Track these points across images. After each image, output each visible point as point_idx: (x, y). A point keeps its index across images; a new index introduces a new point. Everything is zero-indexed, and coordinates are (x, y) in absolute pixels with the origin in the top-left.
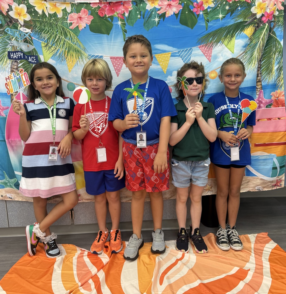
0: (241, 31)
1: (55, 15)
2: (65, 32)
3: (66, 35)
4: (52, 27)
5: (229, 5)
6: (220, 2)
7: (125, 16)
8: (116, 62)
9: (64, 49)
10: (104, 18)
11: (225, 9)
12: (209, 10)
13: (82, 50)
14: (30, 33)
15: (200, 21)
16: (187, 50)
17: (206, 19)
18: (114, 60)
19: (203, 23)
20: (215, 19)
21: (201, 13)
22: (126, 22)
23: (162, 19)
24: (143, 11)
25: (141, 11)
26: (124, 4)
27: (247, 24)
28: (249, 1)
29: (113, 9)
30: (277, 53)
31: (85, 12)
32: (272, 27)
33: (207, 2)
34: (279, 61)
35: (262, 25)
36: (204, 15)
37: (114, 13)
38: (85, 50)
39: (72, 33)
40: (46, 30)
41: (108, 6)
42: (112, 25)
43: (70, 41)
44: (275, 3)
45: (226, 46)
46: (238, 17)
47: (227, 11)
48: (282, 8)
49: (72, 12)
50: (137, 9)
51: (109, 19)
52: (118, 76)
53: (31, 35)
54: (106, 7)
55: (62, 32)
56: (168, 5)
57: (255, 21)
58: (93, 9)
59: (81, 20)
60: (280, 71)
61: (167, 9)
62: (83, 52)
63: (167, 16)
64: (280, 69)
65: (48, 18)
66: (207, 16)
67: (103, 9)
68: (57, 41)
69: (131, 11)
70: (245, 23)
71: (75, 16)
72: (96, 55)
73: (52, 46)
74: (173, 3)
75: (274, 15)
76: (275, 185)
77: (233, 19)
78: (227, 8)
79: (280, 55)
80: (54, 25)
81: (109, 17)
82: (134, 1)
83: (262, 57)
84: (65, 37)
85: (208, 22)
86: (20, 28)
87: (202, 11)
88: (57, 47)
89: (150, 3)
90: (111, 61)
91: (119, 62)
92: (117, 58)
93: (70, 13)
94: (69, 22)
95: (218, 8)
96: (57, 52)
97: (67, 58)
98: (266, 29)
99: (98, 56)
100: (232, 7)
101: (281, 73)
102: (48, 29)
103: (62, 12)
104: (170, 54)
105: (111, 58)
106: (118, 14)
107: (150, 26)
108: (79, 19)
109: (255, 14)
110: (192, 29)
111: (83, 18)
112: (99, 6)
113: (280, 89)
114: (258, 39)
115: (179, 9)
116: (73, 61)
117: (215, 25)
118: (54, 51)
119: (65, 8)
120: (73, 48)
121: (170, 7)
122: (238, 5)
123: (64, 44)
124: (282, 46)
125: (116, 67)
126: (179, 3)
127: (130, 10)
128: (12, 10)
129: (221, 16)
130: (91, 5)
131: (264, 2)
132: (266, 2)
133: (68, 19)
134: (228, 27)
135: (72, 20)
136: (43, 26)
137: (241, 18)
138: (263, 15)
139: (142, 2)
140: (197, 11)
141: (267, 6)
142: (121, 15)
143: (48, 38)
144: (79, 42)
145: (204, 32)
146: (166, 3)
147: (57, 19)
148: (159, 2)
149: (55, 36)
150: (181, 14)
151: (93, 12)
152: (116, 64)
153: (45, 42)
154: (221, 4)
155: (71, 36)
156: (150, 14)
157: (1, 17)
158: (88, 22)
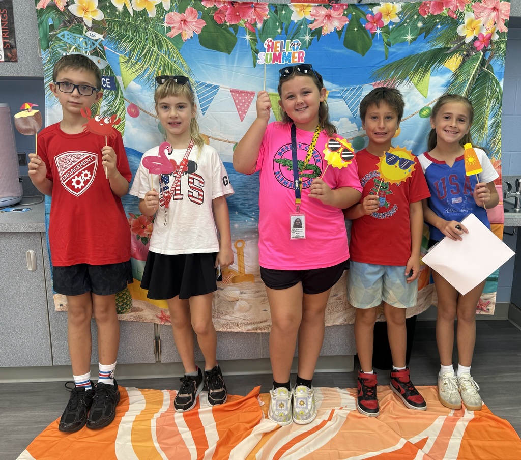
0: (440, 62)
1: (144, 13)
2: (159, 42)
3: (160, 46)
4: (139, 32)
5: (423, 21)
6: (409, 16)
7: (256, 27)
8: (240, 98)
9: (156, 68)
10: (222, 26)
11: (417, 26)
12: (391, 27)
13: (186, 72)
14: (102, 40)
15: (376, 44)
16: (354, 89)
17: (386, 40)
18: (237, 95)
19: (381, 48)
20: (401, 42)
21: (378, 31)
22: (258, 38)
23: (316, 38)
24: (286, 23)
25: (282, 23)
26: (255, 7)
27: (450, 52)
28: (455, 16)
29: (238, 14)
30: (493, 100)
31: (192, 12)
32: (487, 58)
33: (388, 14)
34: (495, 112)
35: (474, 54)
36: (383, 35)
37: (240, 20)
38: (190, 73)
39: (171, 43)
40: (129, 37)
41: (230, 8)
42: (236, 39)
43: (167, 56)
44: (496, 20)
45: (416, 85)
46: (436, 40)
47: (419, 30)
48: (505, 29)
49: (171, 10)
50: (276, 18)
51: (231, 30)
52: (242, 120)
53: (103, 44)
54: (227, 9)
55: (155, 40)
56: (326, 16)
57: (463, 47)
58: (206, 9)
59: (185, 24)
60: (496, 129)
61: (324, 22)
63: (324, 32)
64: (496, 125)
65: (132, 18)
66: (388, 37)
67: (221, 12)
68: (145, 54)
69: (267, 20)
70: (447, 51)
71: (176, 16)
72: (208, 83)
73: (136, 63)
74: (334, 14)
75: (491, 41)
77: (428, 42)
78: (420, 25)
79: (498, 103)
80: (141, 29)
81: (231, 26)
82: (272, 4)
84: (158, 49)
85: (389, 46)
86: (86, 32)
87: (380, 28)
88: (145, 65)
89: (298, 10)
90: (232, 95)
91: (245, 99)
92: (242, 92)
93: (169, 11)
94: (166, 25)
95: (405, 25)
96: (144, 73)
99: (211, 85)
100: (428, 23)
101: (497, 132)
102: (131, 36)
103: (155, 9)
105: (232, 91)
106: (245, 23)
108: (182, 22)
109: (463, 38)
110: (363, 56)
111: (190, 22)
112: (215, 5)
113: (494, 157)
114: (468, 76)
115: (344, 24)
117: (401, 52)
118: (139, 71)
119: (161, 3)
120: (171, 67)
121: (329, 19)
122: (438, 21)
123: (157, 59)
124: (502, 89)
125: (240, 106)
126: (344, 13)
127: (265, 18)
128: (73, 3)
129: (409, 37)
130: (203, 3)
131: (477, 18)
132: (482, 19)
133: (165, 21)
134: (421, 55)
135: (172, 23)
136: (124, 29)
137: (440, 43)
138: (476, 39)
139: (284, 6)
140: (372, 28)
141: (481, 24)
142: (251, 24)
143: (130, 51)
144: (181, 60)
145: (381, 62)
146: (323, 11)
147: (147, 20)
148: (311, 9)
149: (143, 48)
150: (347, 31)
151: (205, 15)
152: (240, 101)
153: (125, 55)
154: (410, 18)
155: (168, 48)
156: (298, 28)
157: (53, 14)
158: (197, 29)
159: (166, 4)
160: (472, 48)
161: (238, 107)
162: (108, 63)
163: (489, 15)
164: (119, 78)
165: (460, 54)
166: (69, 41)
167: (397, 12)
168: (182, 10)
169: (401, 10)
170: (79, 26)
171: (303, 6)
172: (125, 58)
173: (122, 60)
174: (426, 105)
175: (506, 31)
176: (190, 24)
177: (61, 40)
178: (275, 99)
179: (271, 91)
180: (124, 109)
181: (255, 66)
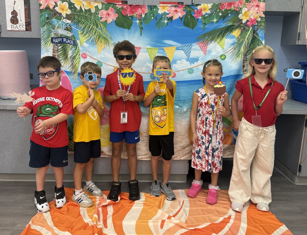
0: (230, 32)
1: (89, 10)
2: (97, 24)
3: (97, 26)
4: (87, 20)
5: (222, 13)
7: (142, 17)
9: (95, 36)
10: (126, 16)
11: (219, 15)
12: (206, 16)
13: (109, 38)
14: (70, 23)
15: (199, 24)
16: (188, 45)
17: (204, 22)
19: (201, 26)
20: (211, 23)
21: (200, 18)
22: (143, 22)
23: (170, 21)
24: (156, 15)
25: (154, 14)
26: (141, 7)
27: (235, 27)
28: (238, 10)
29: (133, 10)
31: (112, 10)
32: (256, 30)
33: (205, 9)
35: (247, 28)
36: (202, 20)
37: (134, 14)
38: (111, 38)
39: (102, 25)
40: (82, 22)
41: (130, 8)
42: (132, 23)
43: (100, 31)
44: (258, 12)
45: (218, 43)
46: (228, 22)
47: (220, 17)
48: (264, 16)
49: (102, 9)
50: (151, 12)
51: (130, 18)
53: (71, 25)
54: (128, 8)
55: (95, 23)
56: (175, 11)
57: (241, 25)
58: (118, 8)
59: (109, 16)
61: (174, 14)
62: (109, 40)
63: (174, 19)
65: (84, 13)
66: (204, 20)
67: (125, 10)
68: (90, 30)
69: (147, 13)
71: (104, 12)
73: (86, 34)
74: (179, 10)
75: (257, 21)
77: (225, 23)
78: (220, 14)
80: (88, 18)
81: (130, 16)
82: (149, 6)
83: (247, 52)
85: (205, 25)
86: (63, 19)
87: (201, 16)
88: (90, 35)
89: (162, 8)
93: (101, 10)
94: (99, 16)
95: (213, 14)
96: (90, 39)
97: (97, 43)
98: (251, 31)
100: (224, 14)
103: (94, 9)
104: (175, 47)
106: (137, 15)
107: (161, 26)
108: (107, 15)
109: (241, 20)
110: (193, 30)
112: (123, 6)
114: (244, 39)
115: (183, 14)
116: (101, 46)
117: (211, 27)
118: (88, 38)
119: (97, 5)
120: (102, 36)
121: (176, 12)
122: (229, 12)
123: (95, 32)
126: (184, 9)
127: (146, 12)
128: (57, 6)
129: (215, 20)
130: (117, 6)
131: (249, 10)
132: (251, 11)
133: (99, 14)
134: (221, 29)
135: (102, 15)
136: (80, 18)
137: (230, 23)
138: (248, 21)
139: (155, 7)
140: (197, 16)
141: (251, 14)
142: (139, 15)
143: (83, 28)
144: (107, 32)
145: (201, 32)
146: (174, 9)
147: (91, 14)
148: (168, 8)
149: (89, 27)
150: (185, 18)
151: (118, 11)
153: (81, 30)
154: (216, 11)
155: (101, 27)
156: (161, 17)
157: (48, 12)
158: (114, 18)
159: (100, 6)
160: (246, 26)
162: (73, 34)
163: (254, 9)
164: (78, 42)
165: (240, 28)
166: (54, 24)
167: (209, 8)
168: (107, 9)
169: (211, 7)
170: (59, 16)
171: (164, 6)
172: (81, 32)
173: (80, 33)
174: (223, 53)
175: (264, 17)
176: (111, 15)
177: (51, 24)
178: (150, 51)
179: (149, 47)
180: (80, 54)
181: (141, 35)
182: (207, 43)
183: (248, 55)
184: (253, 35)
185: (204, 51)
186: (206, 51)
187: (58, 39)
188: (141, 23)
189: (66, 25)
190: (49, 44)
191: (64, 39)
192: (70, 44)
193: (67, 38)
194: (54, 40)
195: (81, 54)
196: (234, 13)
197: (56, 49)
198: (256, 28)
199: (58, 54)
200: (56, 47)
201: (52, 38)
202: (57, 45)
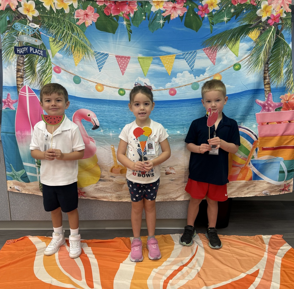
0: (246, 34)
1: (62, 10)
2: (72, 28)
3: (73, 31)
4: (60, 23)
5: (234, 8)
7: (130, 16)
8: (121, 61)
9: (71, 44)
10: (109, 17)
11: (230, 12)
12: (214, 13)
13: (89, 46)
14: (39, 28)
16: (191, 53)
17: (211, 21)
18: (120, 59)
20: (220, 22)
21: (206, 16)
22: (131, 23)
23: (167, 21)
24: (148, 13)
25: (146, 13)
26: (129, 4)
27: (252, 27)
28: (255, 4)
29: (118, 9)
30: (285, 57)
31: (91, 9)
32: (280, 30)
33: (212, 5)
34: (287, 64)
35: (268, 28)
36: (209, 18)
37: (120, 12)
38: (91, 46)
39: (79, 29)
40: (54, 26)
41: (114, 5)
42: (118, 24)
43: (77, 37)
44: (282, 6)
45: (231, 49)
46: (243, 20)
47: (232, 14)
48: (290, 10)
49: (78, 8)
50: (142, 10)
51: (115, 18)
52: (123, 74)
53: (39, 30)
54: (112, 6)
55: (69, 27)
56: (173, 7)
57: (260, 24)
58: (99, 6)
59: (87, 16)
60: (289, 74)
61: (172, 11)
62: (89, 48)
63: (172, 18)
64: (289, 72)
65: (56, 14)
66: (212, 19)
67: (108, 8)
68: (64, 36)
69: (136, 11)
70: (250, 26)
71: (82, 12)
72: (102, 52)
73: (59, 41)
74: (178, 6)
75: (281, 18)
76: (283, 190)
77: (238, 22)
78: (232, 11)
79: (289, 58)
80: (61, 21)
81: (114, 16)
82: (139, 2)
83: (269, 60)
84: (72, 32)
85: (213, 25)
86: (29, 23)
88: (64, 42)
89: (155, 4)
90: (117, 59)
91: (124, 61)
92: (122, 57)
94: (75, 17)
95: (223, 11)
96: (64, 47)
97: (73, 52)
98: (273, 32)
99: (104, 53)
100: (237, 9)
101: (290, 76)
102: (55, 25)
103: (68, 8)
104: (174, 56)
105: (116, 57)
106: (123, 14)
107: (155, 28)
108: (85, 15)
109: (260, 18)
110: (197, 32)
111: (89, 15)
112: (104, 4)
114: (264, 42)
115: (184, 12)
116: (79, 56)
118: (61, 46)
119: (72, 4)
120: (80, 43)
122: (244, 7)
123: (71, 39)
124: (291, 49)
126: (184, 5)
127: (135, 10)
128: (21, 6)
129: (226, 19)
130: (97, 3)
131: (270, 4)
132: (272, 5)
133: (75, 15)
134: (234, 30)
135: (79, 16)
136: (51, 21)
137: (246, 21)
138: (268, 18)
139: (147, 3)
140: (202, 14)
141: (272, 9)
142: (126, 15)
143: (55, 34)
144: (85, 38)
146: (171, 5)
147: (64, 15)
148: (164, 3)
149: (63, 32)
150: (186, 16)
151: (99, 11)
152: (121, 63)
153: (53, 37)
154: (226, 6)
155: (78, 32)
156: (156, 16)
157: (9, 13)
158: (95, 20)
159: (76, 5)
160: (266, 24)
161: (121, 66)
162: (42, 42)
164: (49, 51)
165: (258, 29)
166: (17, 29)
167: (218, 3)
168: (85, 8)
169: (220, 1)
170: (24, 20)
171: (159, 2)
173: (51, 40)
174: (237, 62)
175: (291, 11)
177: (14, 29)
178: (142, 61)
179: (140, 56)
180: (51, 68)
181: (130, 40)
182: (216, 49)
183: (271, 63)
184: (277, 37)
185: (212, 60)
186: (215, 59)
187: (23, 48)
188: (130, 24)
189: (34, 31)
190: (12, 55)
191: (30, 48)
192: (38, 55)
193: (35, 47)
194: (18, 50)
195: (53, 68)
196: (251, 9)
197: (21, 62)
198: (280, 27)
199: (24, 68)
200: (22, 59)
201: (16, 48)
202: (22, 56)
